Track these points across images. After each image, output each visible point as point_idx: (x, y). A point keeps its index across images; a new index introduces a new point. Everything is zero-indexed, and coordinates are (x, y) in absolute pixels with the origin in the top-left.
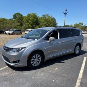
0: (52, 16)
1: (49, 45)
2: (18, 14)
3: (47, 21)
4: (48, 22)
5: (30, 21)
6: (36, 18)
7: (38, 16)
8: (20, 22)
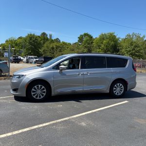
0: (144, 37)
1: (59, 75)
2: (86, 35)
3: (134, 44)
4: (136, 46)
5: (103, 46)
6: (113, 41)
7: (117, 37)
8: (88, 47)
